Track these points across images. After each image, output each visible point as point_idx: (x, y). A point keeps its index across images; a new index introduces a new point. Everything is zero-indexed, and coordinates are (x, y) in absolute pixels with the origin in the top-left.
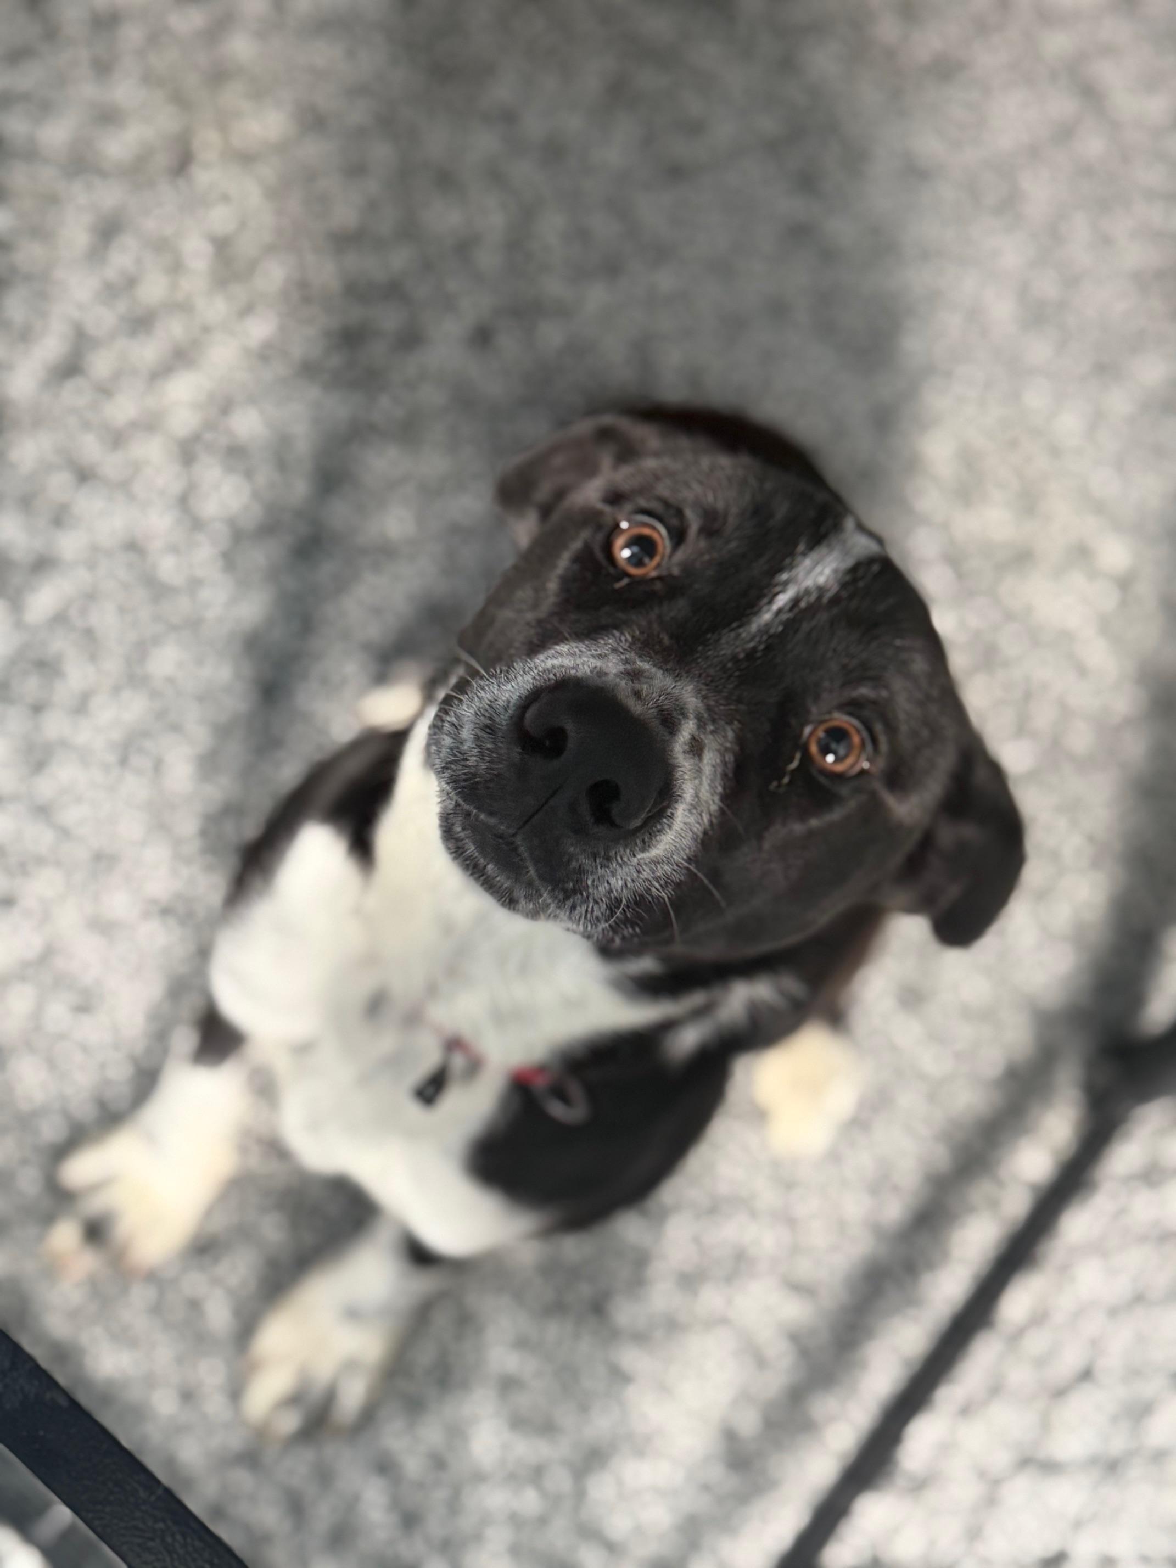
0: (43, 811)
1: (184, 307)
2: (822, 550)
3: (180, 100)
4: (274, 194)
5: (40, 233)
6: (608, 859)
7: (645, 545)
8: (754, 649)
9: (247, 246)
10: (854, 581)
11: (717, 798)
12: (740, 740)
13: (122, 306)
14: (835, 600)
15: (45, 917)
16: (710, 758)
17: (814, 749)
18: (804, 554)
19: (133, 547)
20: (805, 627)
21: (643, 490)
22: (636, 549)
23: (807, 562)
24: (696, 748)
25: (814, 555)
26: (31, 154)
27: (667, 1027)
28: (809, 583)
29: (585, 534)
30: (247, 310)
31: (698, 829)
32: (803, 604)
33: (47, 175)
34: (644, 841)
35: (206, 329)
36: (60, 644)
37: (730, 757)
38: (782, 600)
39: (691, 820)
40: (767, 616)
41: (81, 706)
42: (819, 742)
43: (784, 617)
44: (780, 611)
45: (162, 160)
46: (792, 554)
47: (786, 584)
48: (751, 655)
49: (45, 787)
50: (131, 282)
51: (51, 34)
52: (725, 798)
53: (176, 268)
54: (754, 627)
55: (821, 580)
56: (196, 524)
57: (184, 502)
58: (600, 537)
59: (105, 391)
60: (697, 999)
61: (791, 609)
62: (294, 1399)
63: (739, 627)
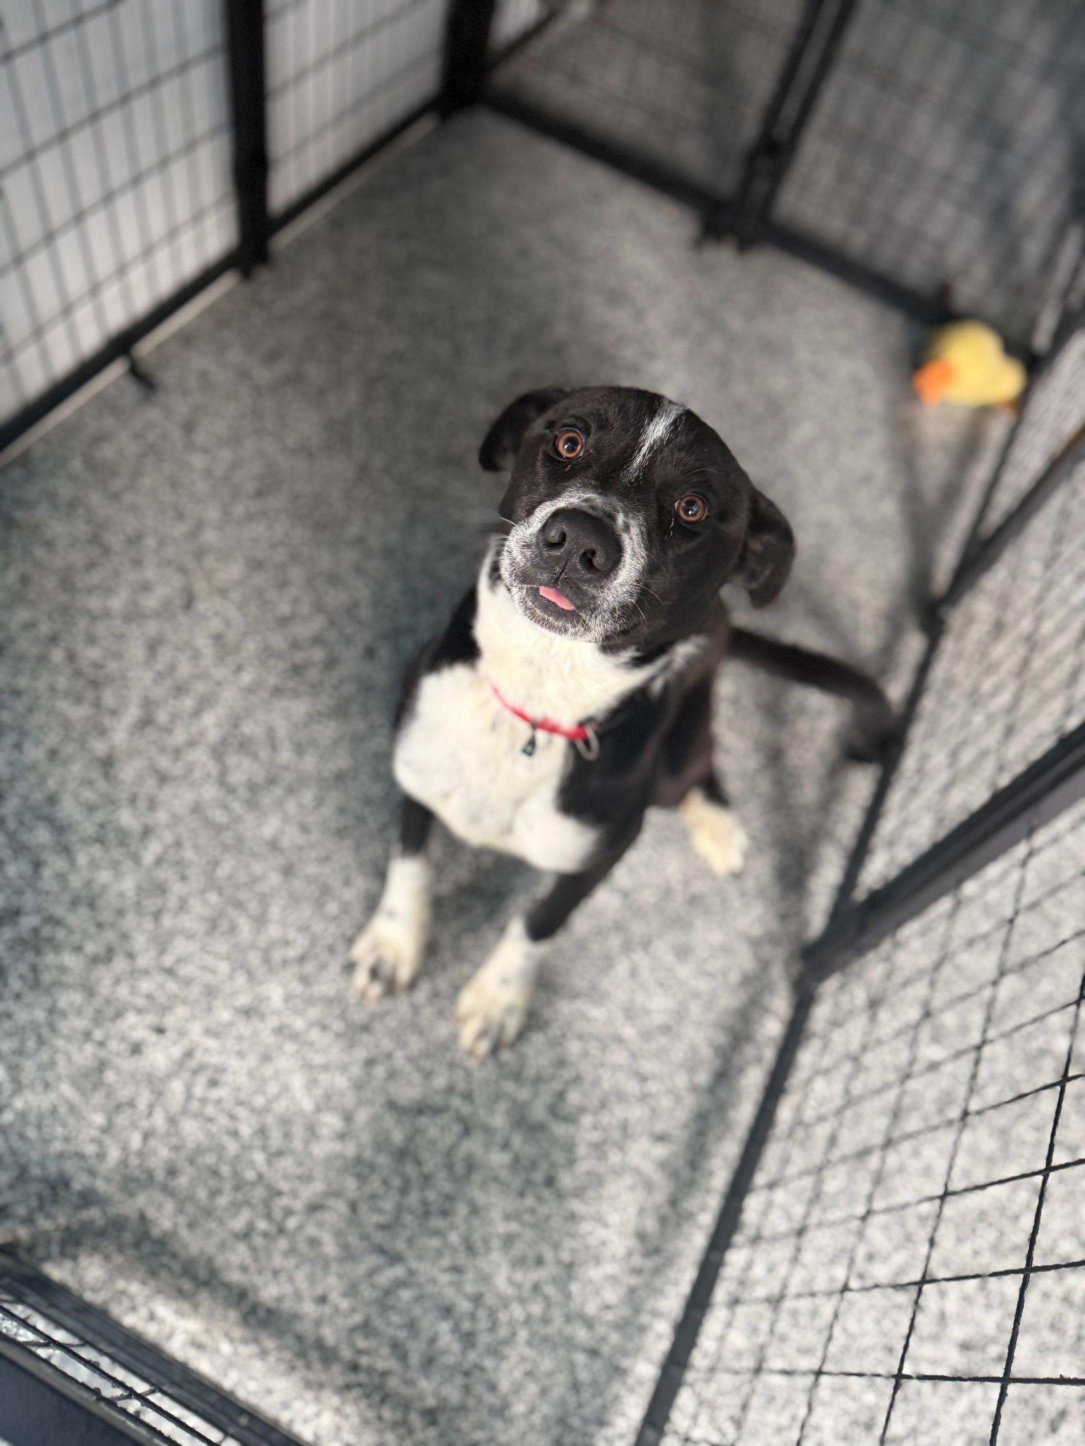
0: (170, 972)
1: (202, 676)
2: (657, 419)
3: (183, 570)
4: (242, 607)
5: (117, 655)
6: (602, 588)
7: (573, 442)
8: (638, 477)
9: (231, 636)
10: (676, 428)
11: (643, 549)
12: (645, 519)
13: (168, 683)
14: (670, 441)
15: (182, 1033)
16: (635, 531)
17: (682, 513)
18: (649, 424)
19: (197, 809)
20: (659, 458)
21: (563, 416)
22: (569, 444)
23: (651, 427)
24: (627, 528)
25: (654, 422)
26: (107, 614)
27: (652, 679)
28: (654, 437)
29: (542, 448)
30: (239, 669)
31: (639, 567)
32: (655, 448)
33: (117, 624)
34: (614, 574)
35: (219, 683)
36: (164, 874)
37: (643, 529)
38: (644, 450)
39: (634, 562)
40: (639, 459)
41: (182, 906)
42: (683, 509)
43: (647, 457)
44: (644, 455)
45: (178, 602)
46: (643, 426)
47: (644, 440)
48: (637, 478)
49: (168, 960)
50: (172, 668)
51: (106, 551)
52: (646, 549)
53: (196, 655)
54: (635, 465)
55: (660, 434)
56: (231, 790)
57: (222, 781)
58: (550, 445)
59: (168, 730)
60: (660, 662)
61: (650, 452)
62: (482, 1034)
63: (628, 467)
